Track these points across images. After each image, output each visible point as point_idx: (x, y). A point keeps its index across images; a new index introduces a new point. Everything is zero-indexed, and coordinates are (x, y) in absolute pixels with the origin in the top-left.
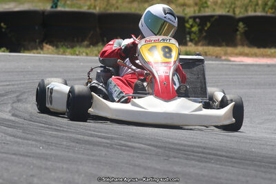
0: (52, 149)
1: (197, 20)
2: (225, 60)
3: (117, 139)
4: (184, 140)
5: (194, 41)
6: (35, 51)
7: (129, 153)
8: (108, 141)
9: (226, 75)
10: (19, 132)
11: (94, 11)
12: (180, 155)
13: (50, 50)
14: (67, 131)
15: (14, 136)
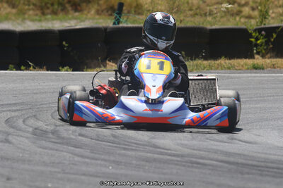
0: (122, 169)
1: (263, 32)
5: (261, 54)
6: (98, 69)
7: (200, 170)
13: (113, 67)
14: (135, 150)
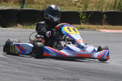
0: (21, 70)
1: (85, 13)
2: (97, 31)
3: (50, 66)
4: (79, 66)
5: (84, 23)
6: (13, 27)
7: (55, 72)
8: (46, 67)
9: (98, 37)
10: (7, 63)
11: (39, 9)
12: (78, 73)
13: (20, 27)
14: (28, 62)
15: (4, 65)
